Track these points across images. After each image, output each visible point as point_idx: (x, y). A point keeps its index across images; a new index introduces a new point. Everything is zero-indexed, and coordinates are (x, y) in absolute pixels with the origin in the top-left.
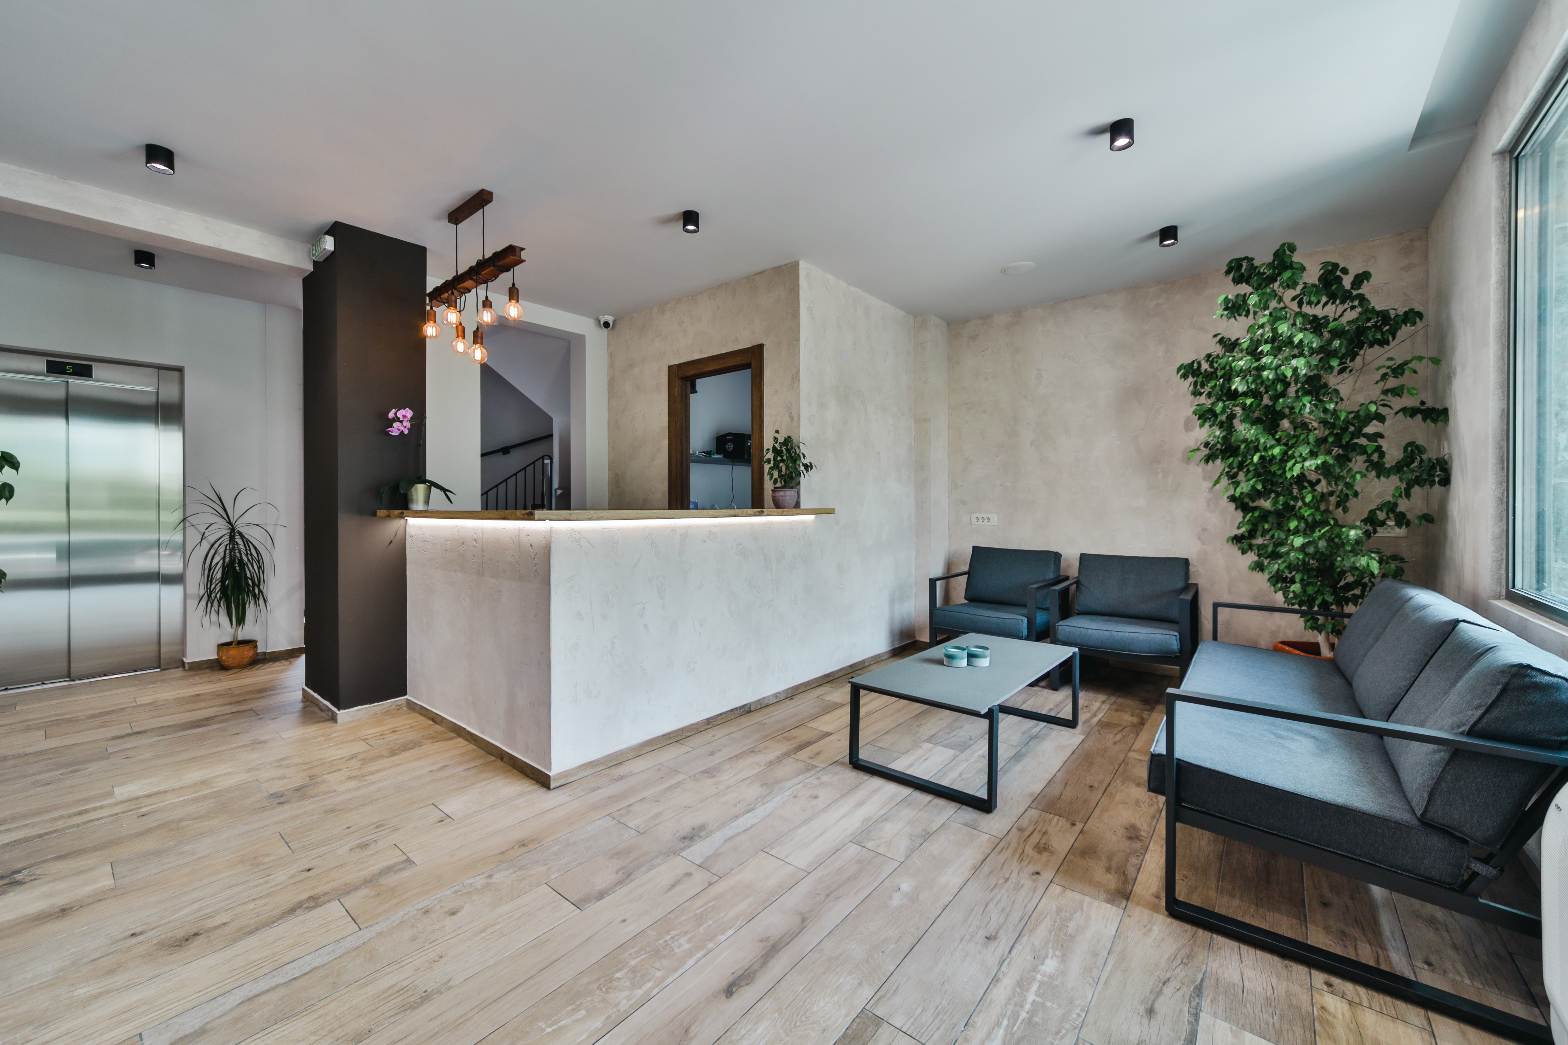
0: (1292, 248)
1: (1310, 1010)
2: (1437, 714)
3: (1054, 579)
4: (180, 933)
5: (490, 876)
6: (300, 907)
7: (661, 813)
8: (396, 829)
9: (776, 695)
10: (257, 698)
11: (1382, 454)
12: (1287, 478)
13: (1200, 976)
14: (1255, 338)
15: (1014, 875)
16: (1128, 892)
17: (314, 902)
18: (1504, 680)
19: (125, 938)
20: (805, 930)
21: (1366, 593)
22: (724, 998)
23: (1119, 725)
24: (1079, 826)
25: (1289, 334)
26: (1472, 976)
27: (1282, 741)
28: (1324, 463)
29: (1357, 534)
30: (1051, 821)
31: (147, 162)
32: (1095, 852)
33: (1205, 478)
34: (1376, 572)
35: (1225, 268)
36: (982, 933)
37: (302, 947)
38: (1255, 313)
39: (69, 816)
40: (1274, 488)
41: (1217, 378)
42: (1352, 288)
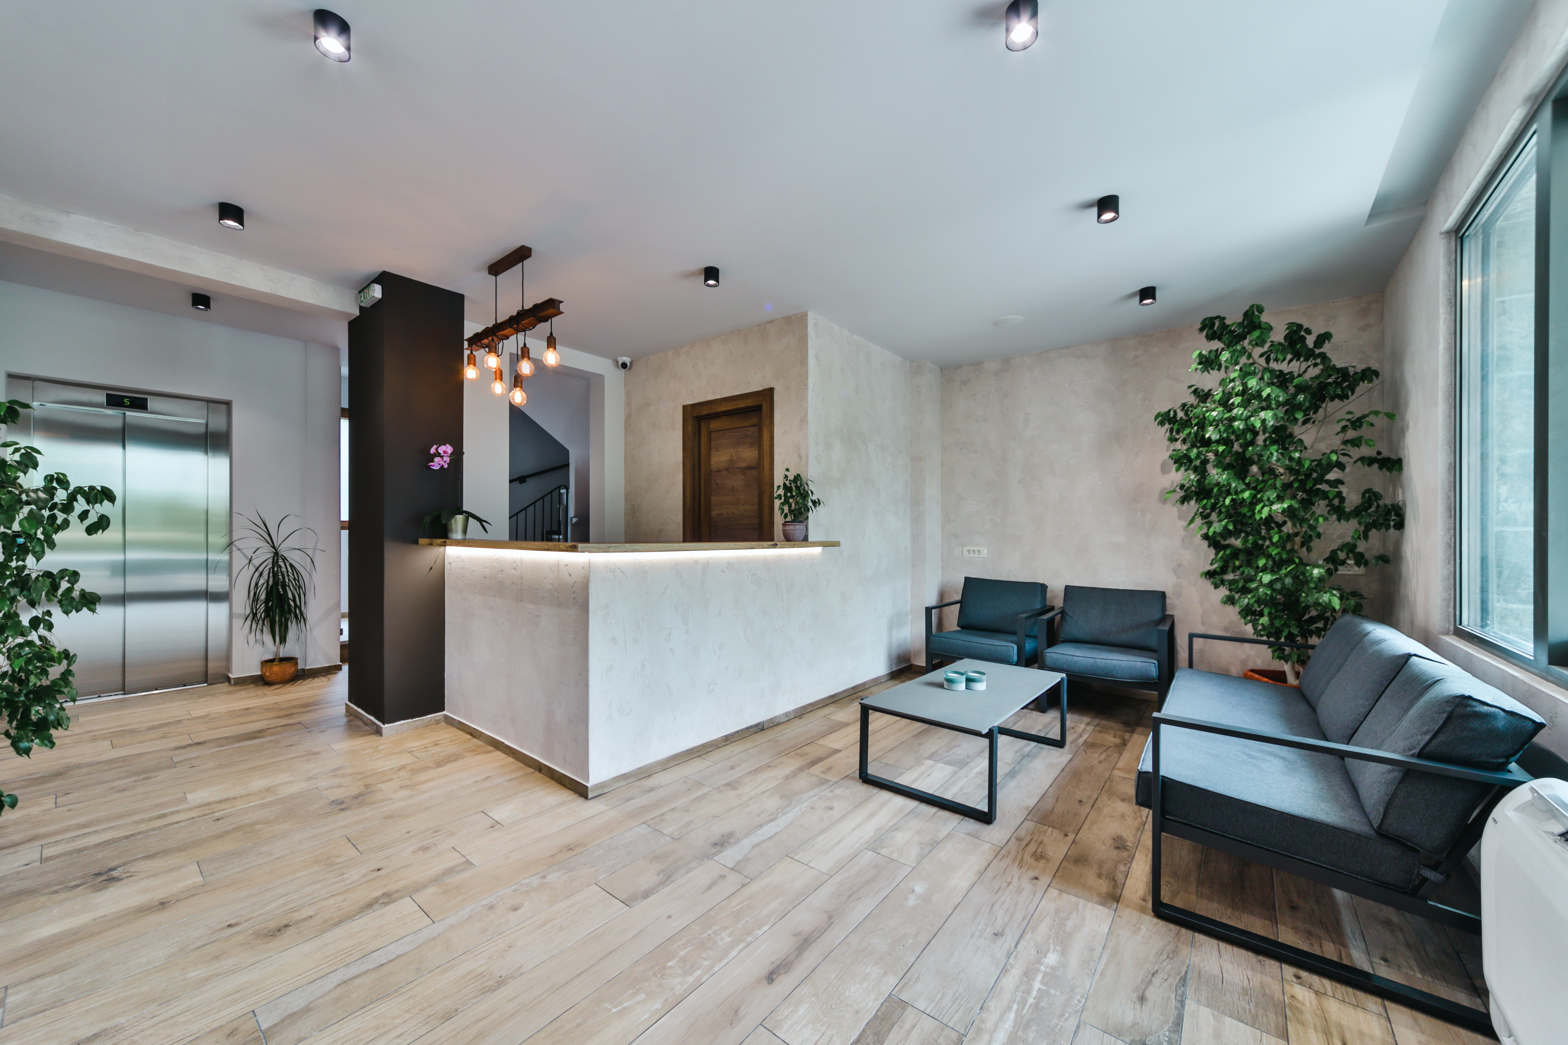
0: (1261, 310)
1: (1281, 998)
2: (1392, 738)
3: (1040, 608)
4: (272, 925)
5: (544, 877)
6: (377, 902)
7: (692, 822)
8: (452, 834)
9: (786, 714)
10: (304, 713)
11: (1342, 500)
12: (1256, 519)
13: (1184, 969)
14: (1227, 391)
15: (1016, 880)
16: (1118, 895)
17: (388, 898)
18: (1449, 709)
19: (222, 929)
20: (832, 926)
21: (1328, 627)
22: (766, 984)
23: (1102, 745)
24: (1071, 837)
25: (1258, 388)
26: (1423, 972)
27: (1254, 761)
28: (1290, 507)
29: (1320, 573)
30: (1045, 832)
31: (220, 219)
32: (1086, 860)
33: (1180, 518)
34: (1337, 607)
35: (1199, 326)
36: (990, 931)
37: (384, 938)
38: (1227, 368)
39: (150, 820)
40: (1244, 528)
41: (1191, 426)
42: (1315, 347)
